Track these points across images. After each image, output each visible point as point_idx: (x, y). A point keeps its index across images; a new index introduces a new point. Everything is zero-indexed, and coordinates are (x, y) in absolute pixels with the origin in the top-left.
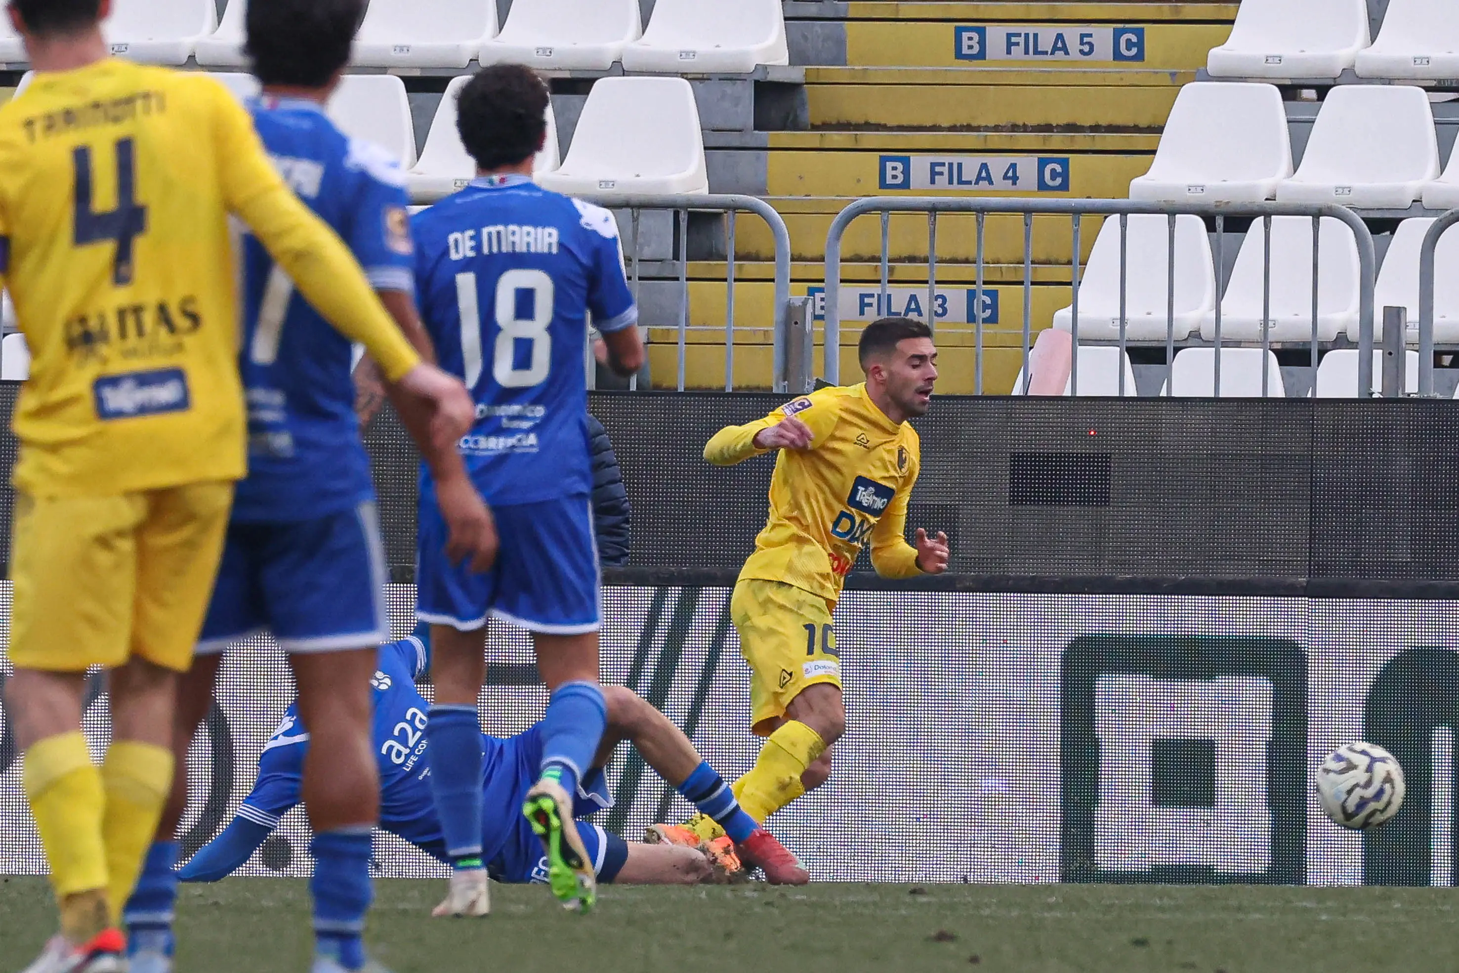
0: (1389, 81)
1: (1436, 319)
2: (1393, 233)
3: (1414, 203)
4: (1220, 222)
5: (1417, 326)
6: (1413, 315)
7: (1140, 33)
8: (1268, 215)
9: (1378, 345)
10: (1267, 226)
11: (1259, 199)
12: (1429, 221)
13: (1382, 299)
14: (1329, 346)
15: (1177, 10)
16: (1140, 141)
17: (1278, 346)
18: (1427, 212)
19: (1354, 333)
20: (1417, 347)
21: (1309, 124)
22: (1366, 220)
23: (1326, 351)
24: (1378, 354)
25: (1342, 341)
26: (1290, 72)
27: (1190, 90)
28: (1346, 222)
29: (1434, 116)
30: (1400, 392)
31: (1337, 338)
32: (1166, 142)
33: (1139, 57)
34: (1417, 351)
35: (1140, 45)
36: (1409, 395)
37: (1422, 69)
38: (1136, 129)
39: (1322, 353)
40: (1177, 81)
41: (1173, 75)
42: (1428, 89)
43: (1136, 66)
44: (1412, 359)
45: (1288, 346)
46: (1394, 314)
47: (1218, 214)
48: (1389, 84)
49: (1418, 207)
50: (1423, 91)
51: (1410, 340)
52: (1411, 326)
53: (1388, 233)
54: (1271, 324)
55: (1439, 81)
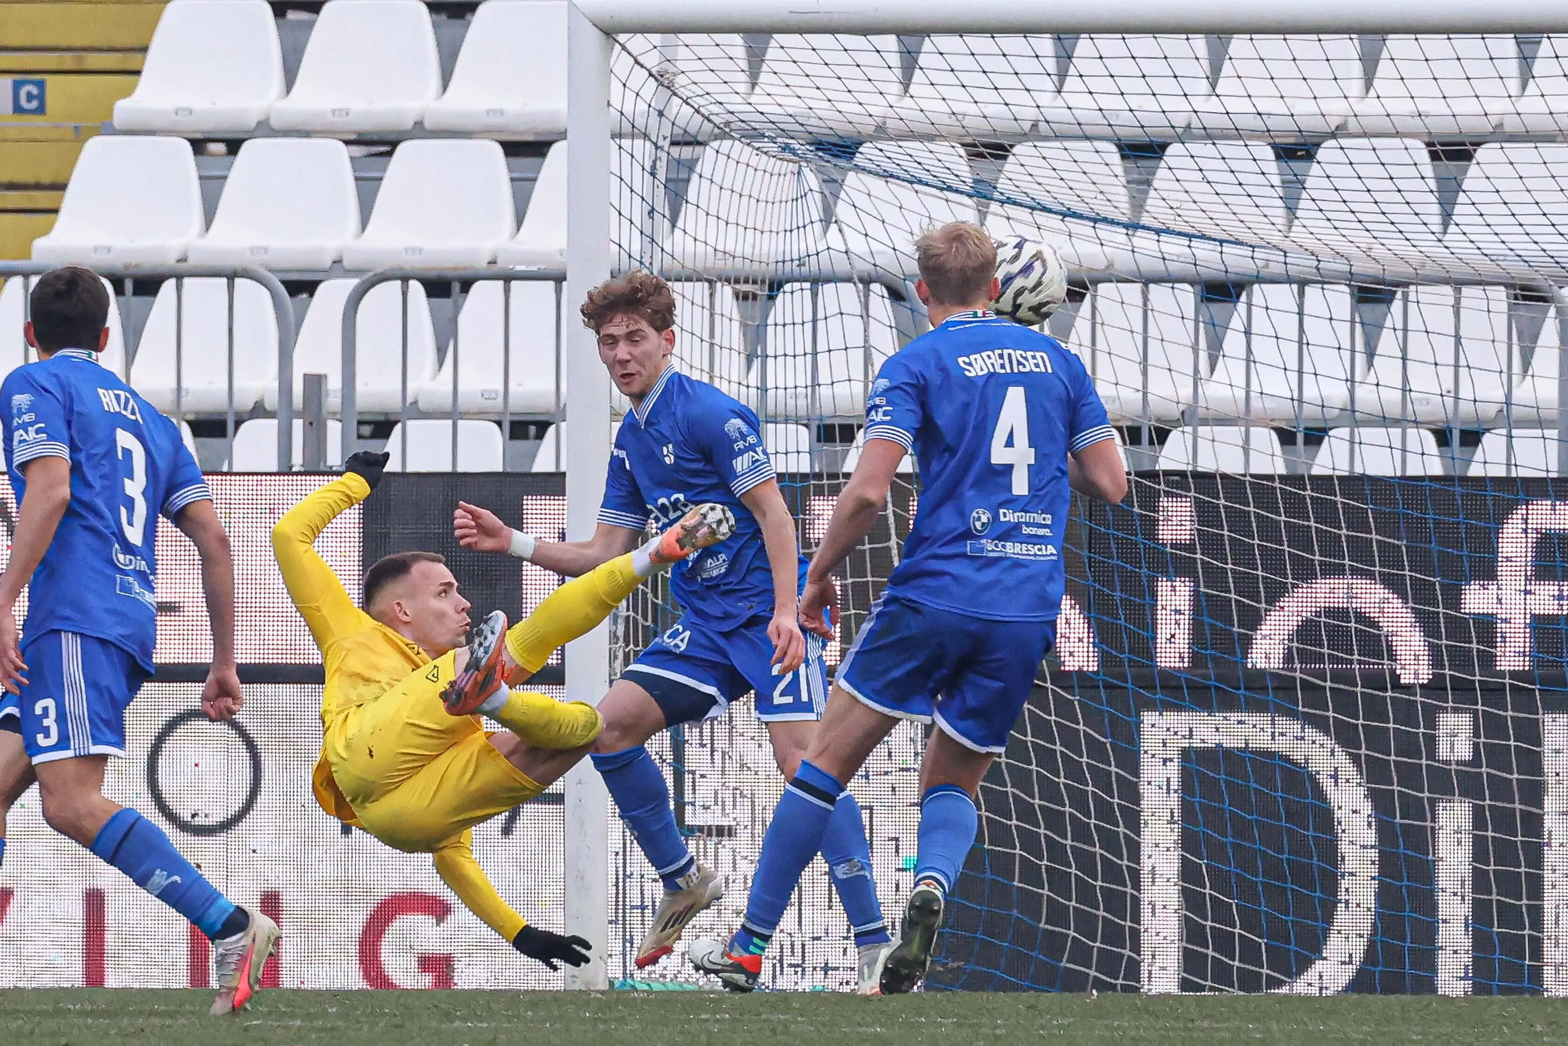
0: (307, 134)
1: (360, 387)
2: (312, 295)
3: (335, 265)
4: (129, 285)
5: (339, 395)
6: (334, 383)
7: (41, 85)
8: (179, 277)
9: (299, 415)
10: (179, 288)
11: (169, 260)
12: (352, 283)
13: (302, 366)
14: (245, 417)
15: (80, 60)
16: (42, 199)
17: (191, 417)
18: (349, 273)
19: (271, 402)
20: (338, 417)
21: (218, 181)
22: (285, 283)
23: (243, 422)
24: (298, 424)
25: (259, 411)
26: (202, 125)
27: (95, 145)
28: (261, 283)
29: (354, 171)
30: (322, 464)
31: (254, 408)
32: (70, 200)
33: (41, 110)
34: (341, 421)
35: (41, 98)
36: (331, 467)
37: (340, 121)
38: (38, 186)
39: (238, 424)
40: (81, 135)
41: (76, 128)
42: (347, 143)
43: (38, 120)
44: (334, 429)
45: (202, 417)
46: (315, 383)
47: (129, 276)
48: (307, 137)
49: (338, 267)
50: (341, 144)
51: (331, 409)
52: (331, 394)
53: (305, 296)
54: (183, 393)
55: (359, 134)
